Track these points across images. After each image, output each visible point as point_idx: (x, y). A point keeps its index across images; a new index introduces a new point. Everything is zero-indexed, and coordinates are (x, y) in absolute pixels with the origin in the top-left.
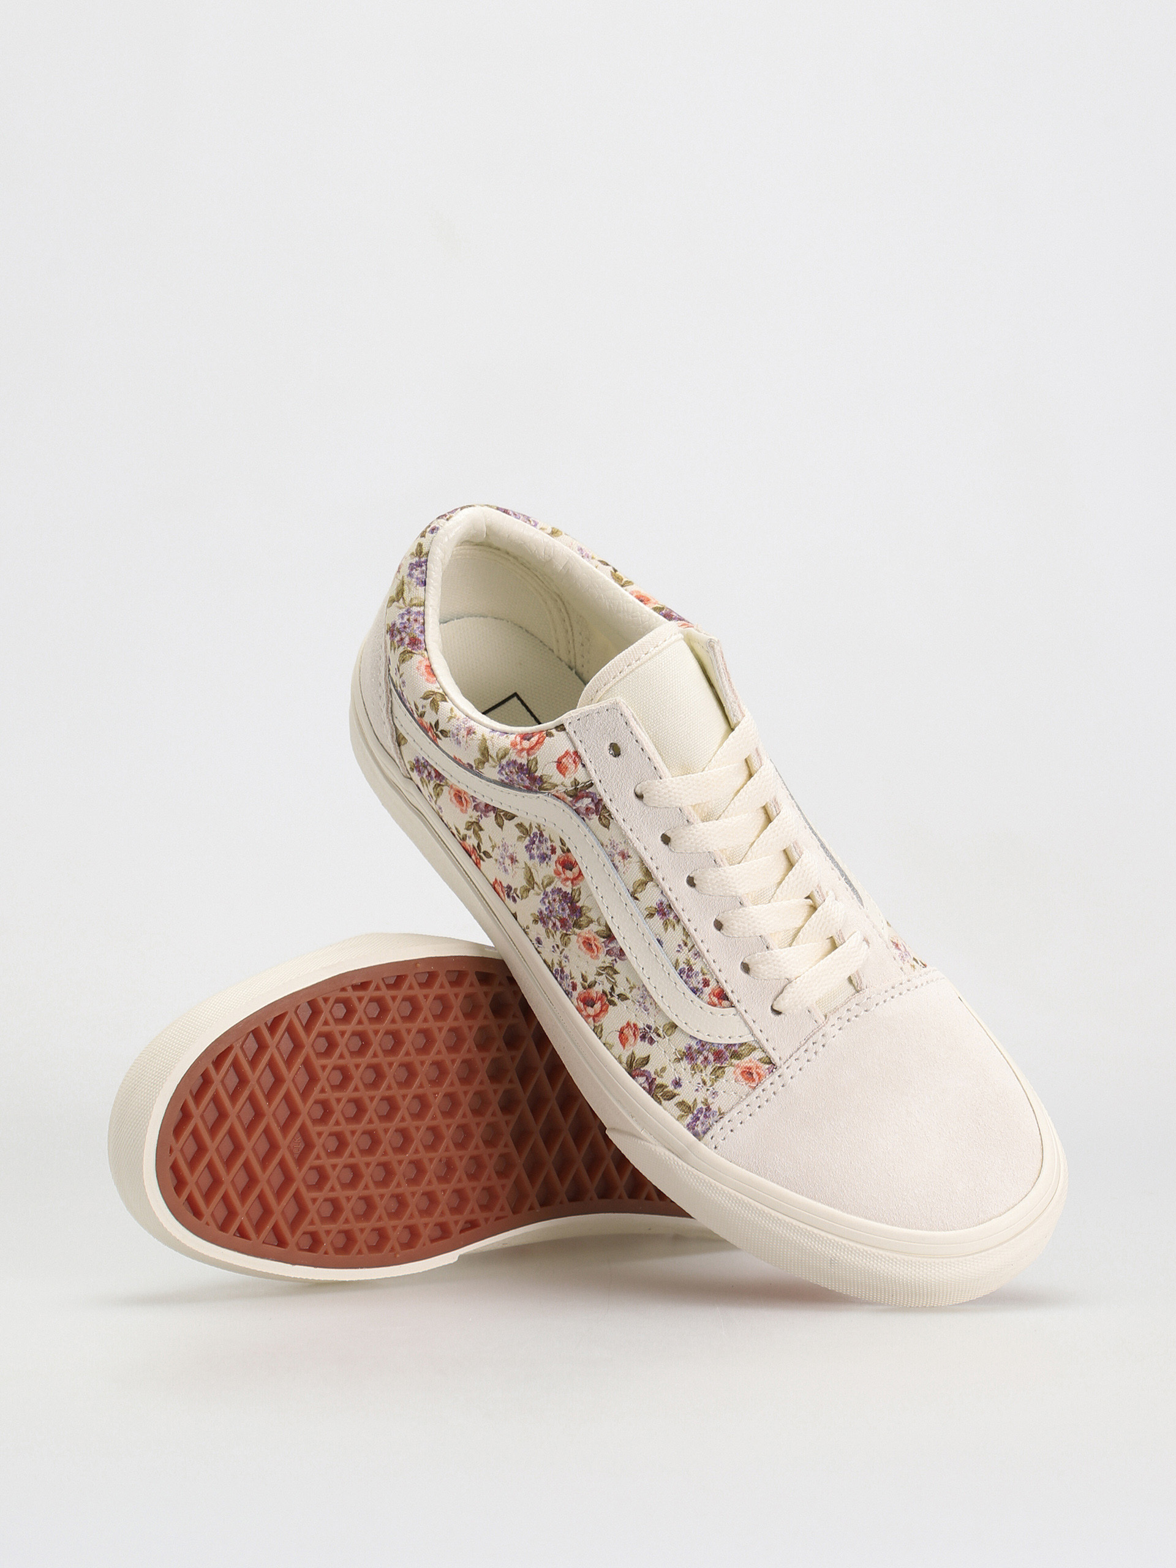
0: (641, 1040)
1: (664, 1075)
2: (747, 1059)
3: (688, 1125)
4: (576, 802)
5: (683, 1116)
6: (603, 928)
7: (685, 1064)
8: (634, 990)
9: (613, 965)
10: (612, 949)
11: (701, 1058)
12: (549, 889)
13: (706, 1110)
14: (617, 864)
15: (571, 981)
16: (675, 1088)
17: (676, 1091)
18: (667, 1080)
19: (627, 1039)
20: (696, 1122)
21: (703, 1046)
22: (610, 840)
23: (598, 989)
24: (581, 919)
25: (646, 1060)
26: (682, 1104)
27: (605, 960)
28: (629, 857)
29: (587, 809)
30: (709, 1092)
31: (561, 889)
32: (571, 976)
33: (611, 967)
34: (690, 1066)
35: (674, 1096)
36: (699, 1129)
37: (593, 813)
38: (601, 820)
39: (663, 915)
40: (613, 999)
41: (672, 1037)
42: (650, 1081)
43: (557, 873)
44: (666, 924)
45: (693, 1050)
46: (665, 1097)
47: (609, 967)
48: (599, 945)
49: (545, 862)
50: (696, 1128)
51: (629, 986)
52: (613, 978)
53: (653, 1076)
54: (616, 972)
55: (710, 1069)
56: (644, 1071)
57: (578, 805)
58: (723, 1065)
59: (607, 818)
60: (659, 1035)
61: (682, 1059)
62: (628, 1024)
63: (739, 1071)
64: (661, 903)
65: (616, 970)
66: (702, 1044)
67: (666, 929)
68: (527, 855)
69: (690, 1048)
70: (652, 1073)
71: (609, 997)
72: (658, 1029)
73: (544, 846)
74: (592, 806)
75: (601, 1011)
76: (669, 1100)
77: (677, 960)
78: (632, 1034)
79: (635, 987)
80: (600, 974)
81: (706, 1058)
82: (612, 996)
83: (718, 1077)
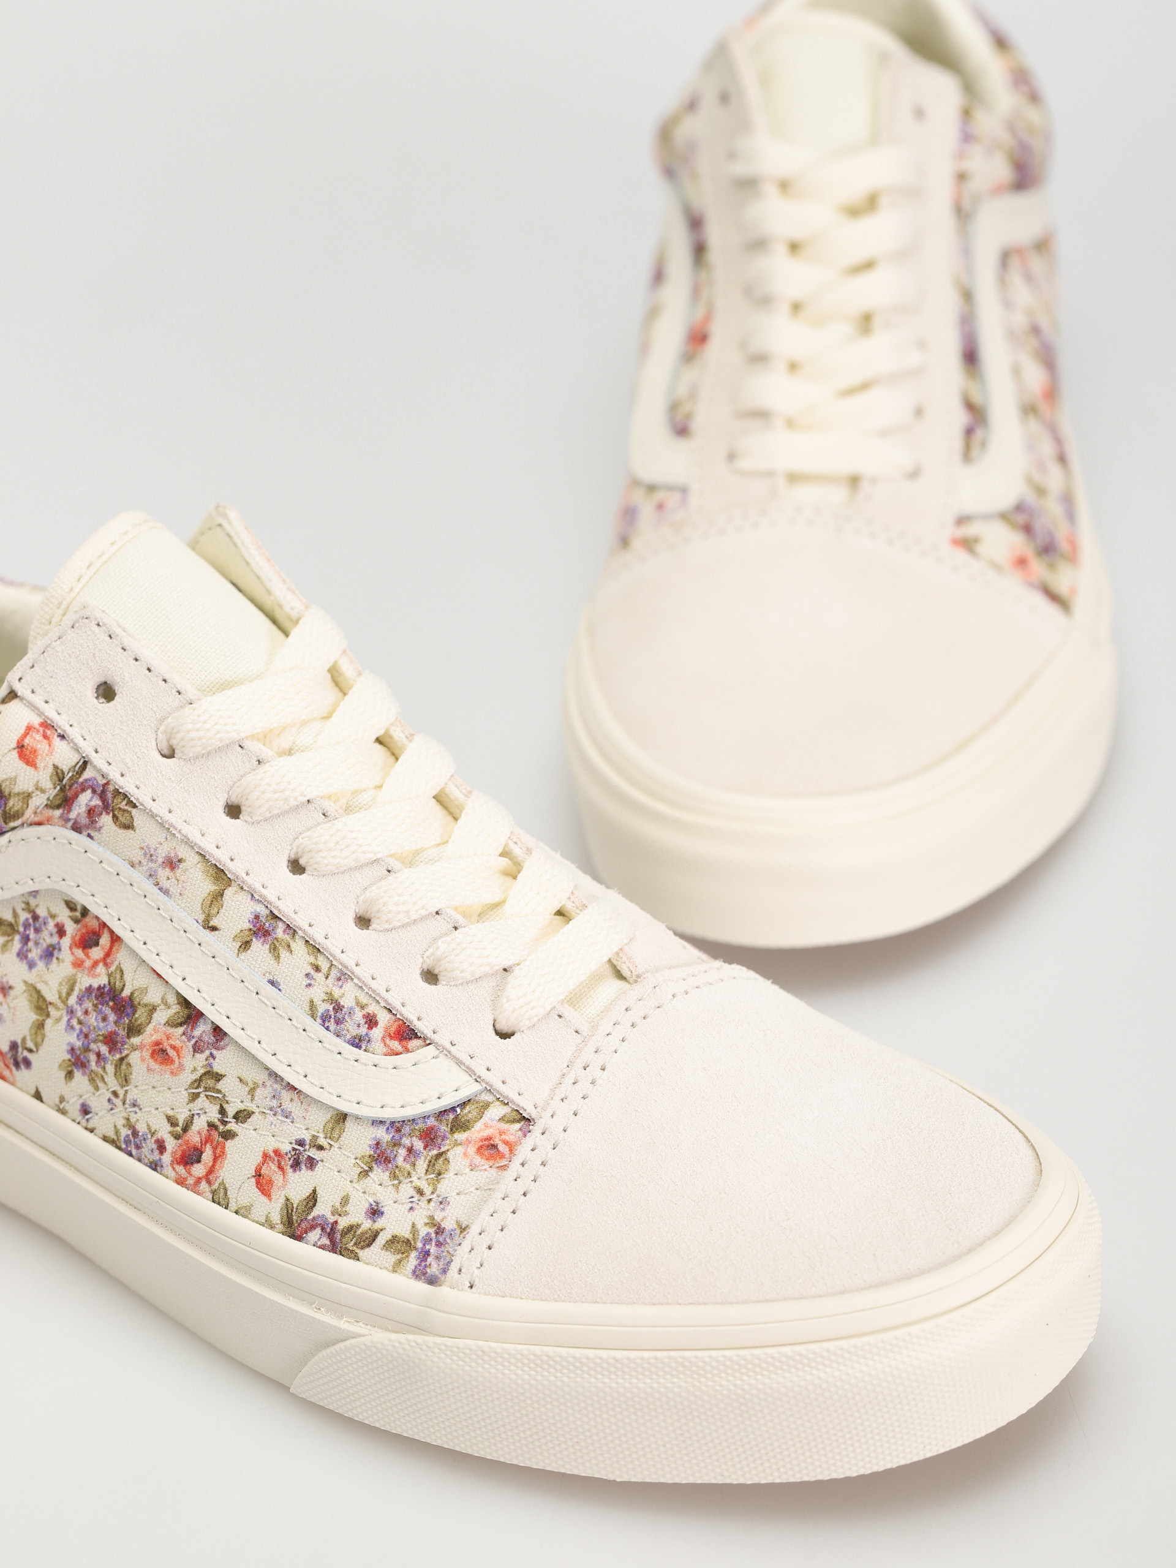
0: (295, 1171)
1: (347, 1208)
2: (479, 1125)
3: (414, 1272)
4: (69, 811)
5: (400, 1261)
6: (175, 1008)
7: (379, 1174)
8: (259, 1093)
9: (210, 1065)
10: (200, 1039)
11: (402, 1152)
12: (73, 1000)
13: (437, 1233)
14: (165, 884)
15: (153, 1141)
16: (375, 1222)
17: (377, 1226)
18: (356, 1215)
19: (270, 1182)
20: (426, 1259)
21: (398, 1130)
22: (143, 848)
23: (200, 1124)
24: (137, 1016)
25: (312, 1199)
26: (394, 1240)
27: (193, 1064)
28: (180, 861)
29: (91, 812)
30: (432, 1204)
31: (91, 986)
32: (150, 1131)
33: (209, 1072)
34: (387, 1173)
35: (375, 1235)
36: (434, 1269)
37: (101, 814)
38: (117, 818)
39: (264, 936)
40: (228, 1127)
41: (342, 1138)
42: (328, 1230)
43: (78, 964)
44: (274, 949)
45: (384, 1145)
46: (362, 1243)
47: (205, 1074)
48: (177, 1043)
49: (54, 959)
50: (428, 1270)
51: (247, 1089)
52: (219, 1091)
53: (332, 1219)
54: (218, 1077)
55: (422, 1165)
56: (314, 1218)
57: (73, 815)
58: (443, 1149)
59: (127, 811)
60: (321, 1148)
61: (371, 1168)
62: (265, 1156)
63: (472, 1150)
64: (257, 917)
65: (217, 1074)
66: (396, 1126)
67: (277, 957)
68: (24, 966)
69: (378, 1144)
70: (328, 1215)
71: (221, 1128)
72: (317, 1137)
73: (45, 934)
74: (96, 802)
75: (215, 1159)
76: (369, 1245)
77: (312, 1002)
78: (277, 1170)
79: (258, 1087)
80: (194, 1097)
81: (410, 1150)
82: (225, 1123)
83: (439, 1174)
